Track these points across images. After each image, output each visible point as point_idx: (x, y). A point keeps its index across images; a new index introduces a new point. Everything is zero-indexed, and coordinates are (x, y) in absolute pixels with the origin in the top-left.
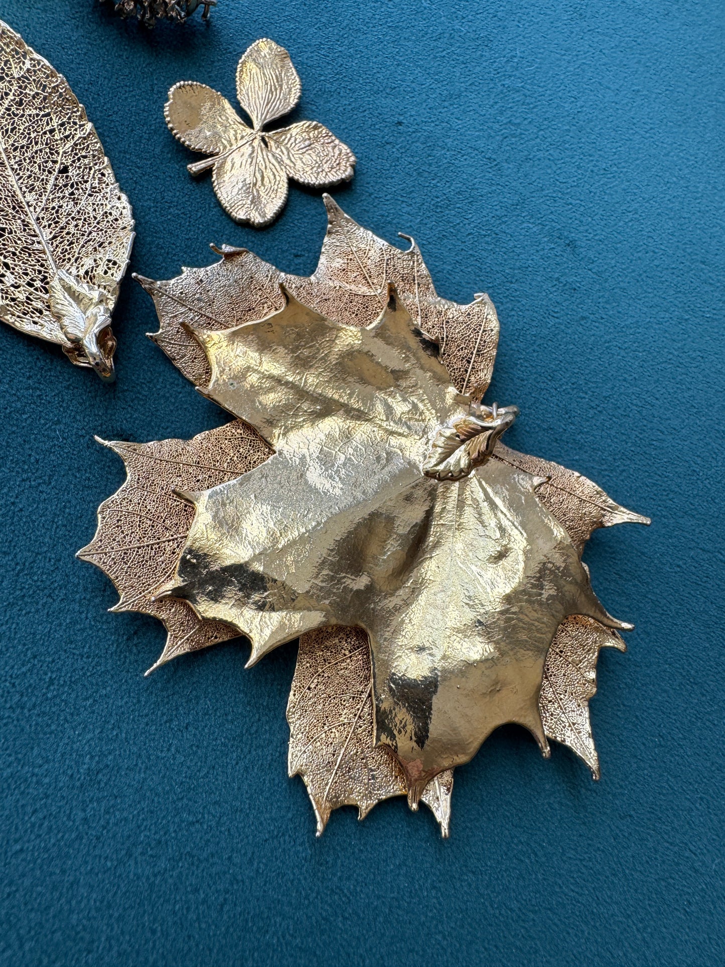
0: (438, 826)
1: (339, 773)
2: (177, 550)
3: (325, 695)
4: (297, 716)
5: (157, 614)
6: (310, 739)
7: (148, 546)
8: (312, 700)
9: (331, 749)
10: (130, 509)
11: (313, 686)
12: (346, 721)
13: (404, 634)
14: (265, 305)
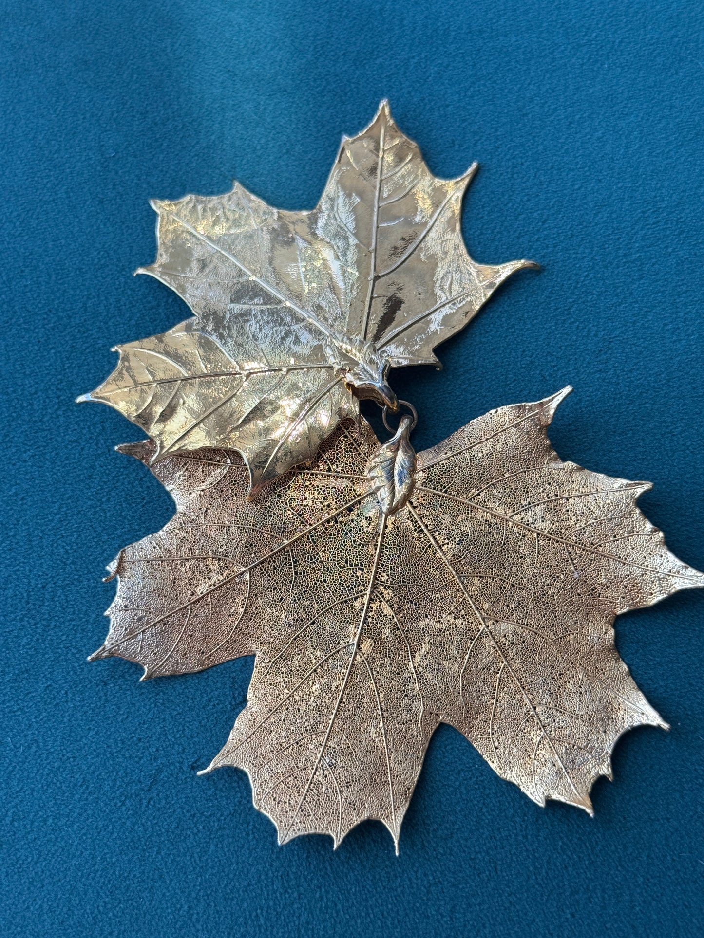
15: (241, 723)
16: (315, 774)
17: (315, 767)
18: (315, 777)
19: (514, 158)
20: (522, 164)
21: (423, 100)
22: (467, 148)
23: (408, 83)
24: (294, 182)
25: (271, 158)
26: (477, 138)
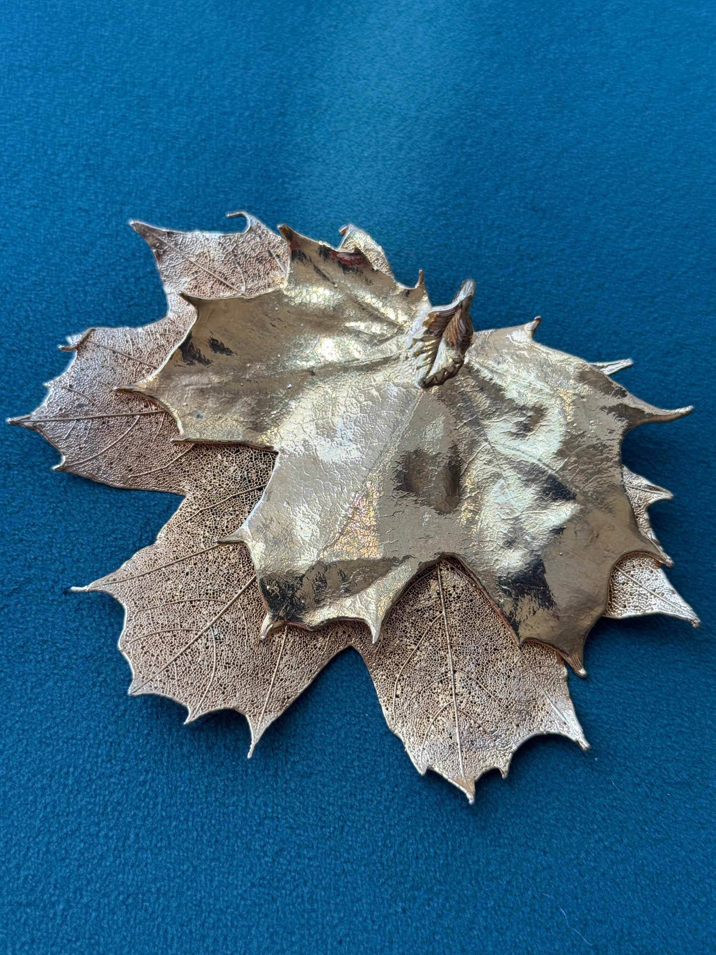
0: (576, 744)
1: (464, 750)
2: (209, 644)
3: (415, 694)
4: (400, 725)
5: (227, 706)
6: (422, 737)
7: (182, 654)
8: (406, 705)
9: (446, 735)
10: (145, 632)
11: (399, 692)
12: (445, 704)
13: (488, 539)
14: (144, 372)
15: (140, 558)
16: (197, 640)
17: (199, 633)
18: (196, 643)
19: (659, 126)
20: (665, 135)
21: (589, 30)
22: (615, 96)
23: (581, 9)
24: (424, 53)
25: (411, 19)
26: (629, 90)
